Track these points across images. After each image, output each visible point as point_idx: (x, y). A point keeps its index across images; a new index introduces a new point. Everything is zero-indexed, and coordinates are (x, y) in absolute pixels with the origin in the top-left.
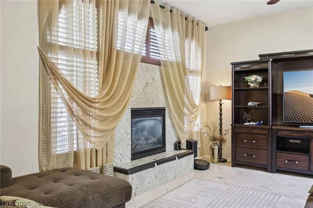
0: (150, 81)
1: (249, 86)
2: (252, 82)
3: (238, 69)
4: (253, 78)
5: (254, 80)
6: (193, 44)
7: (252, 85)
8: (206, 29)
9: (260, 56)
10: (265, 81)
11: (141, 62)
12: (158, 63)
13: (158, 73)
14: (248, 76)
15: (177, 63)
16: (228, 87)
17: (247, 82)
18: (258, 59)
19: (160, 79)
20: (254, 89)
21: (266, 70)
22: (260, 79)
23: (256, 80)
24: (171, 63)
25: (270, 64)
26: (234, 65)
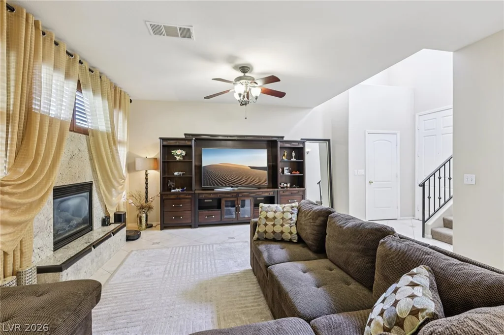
0: (76, 152)
1: (175, 158)
2: (178, 156)
3: (165, 143)
4: (179, 152)
5: (179, 154)
6: (121, 115)
7: (178, 158)
8: (131, 101)
9: (185, 134)
10: (189, 155)
11: (70, 130)
12: (85, 132)
13: (85, 144)
14: (174, 150)
15: (107, 133)
16: (155, 159)
17: (173, 155)
18: (184, 137)
19: (87, 150)
20: (180, 161)
21: (190, 147)
22: (184, 153)
23: (181, 154)
24: (102, 133)
25: (193, 142)
26: (163, 139)
